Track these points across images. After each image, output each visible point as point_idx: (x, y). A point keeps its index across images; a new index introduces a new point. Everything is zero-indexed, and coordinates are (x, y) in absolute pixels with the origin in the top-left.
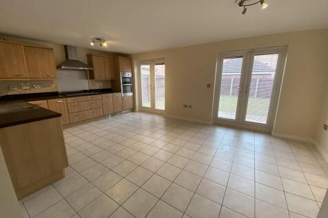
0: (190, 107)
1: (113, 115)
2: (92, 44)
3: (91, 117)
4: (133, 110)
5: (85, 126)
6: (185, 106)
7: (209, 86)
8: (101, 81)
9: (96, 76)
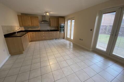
0: (82, 40)
1: (56, 39)
2: (44, 14)
3: (47, 39)
4: (64, 38)
5: (45, 41)
6: (80, 39)
7: (91, 30)
8: (54, 27)
9: (51, 25)
